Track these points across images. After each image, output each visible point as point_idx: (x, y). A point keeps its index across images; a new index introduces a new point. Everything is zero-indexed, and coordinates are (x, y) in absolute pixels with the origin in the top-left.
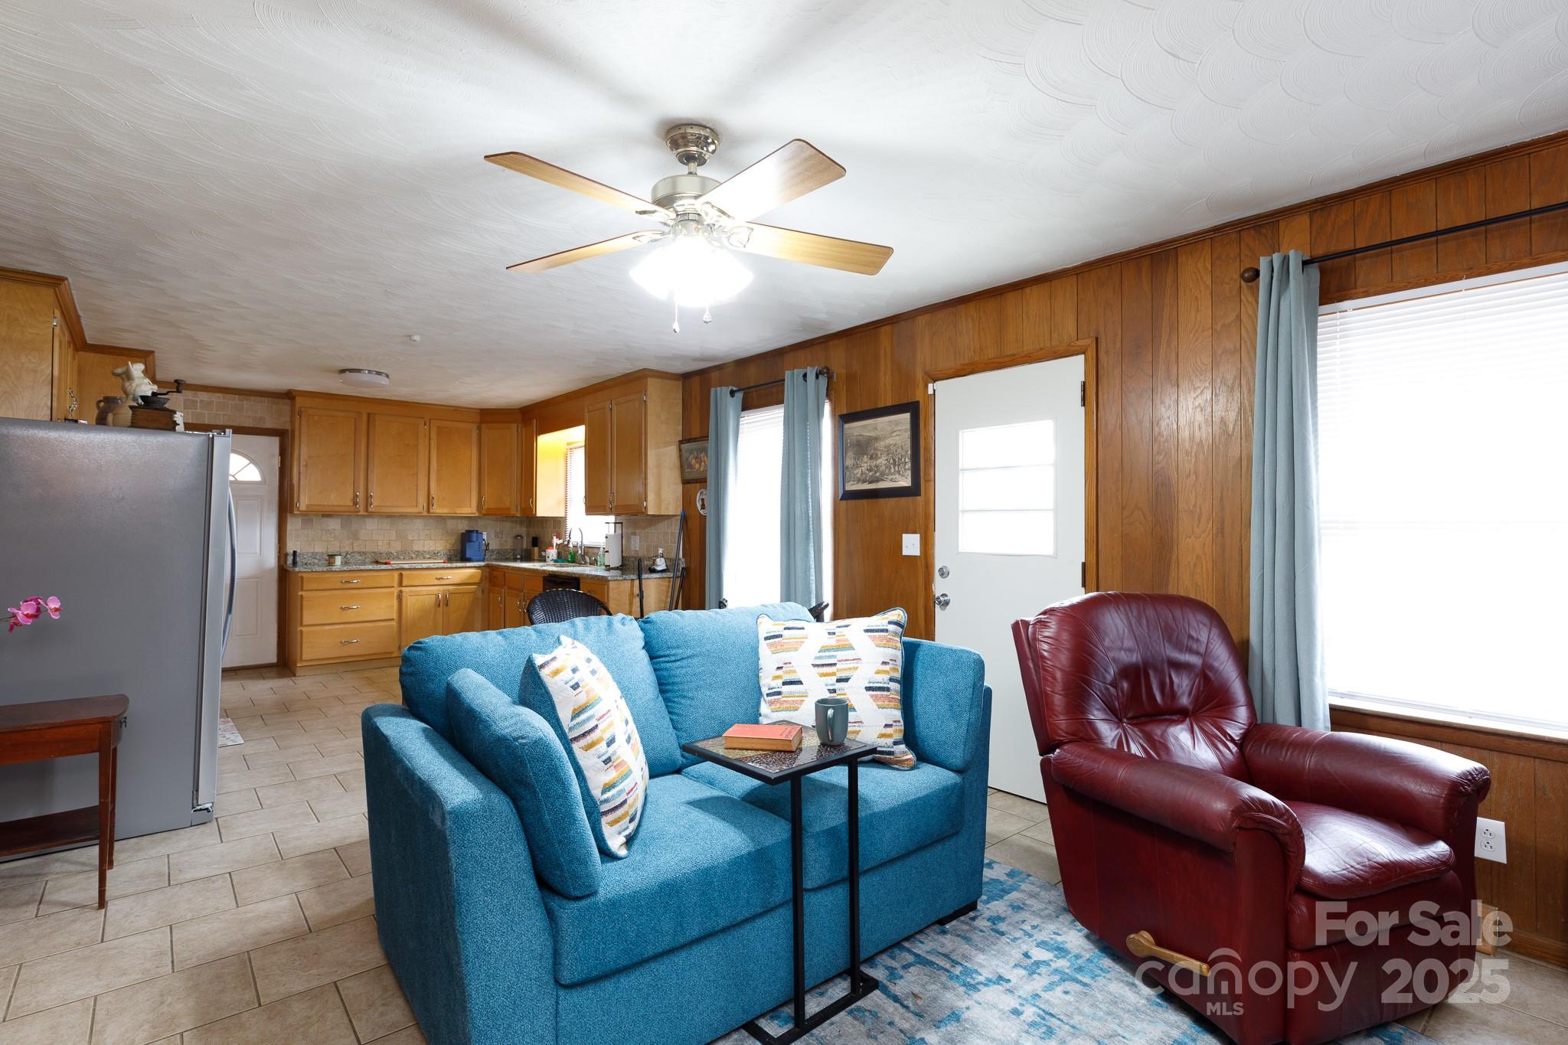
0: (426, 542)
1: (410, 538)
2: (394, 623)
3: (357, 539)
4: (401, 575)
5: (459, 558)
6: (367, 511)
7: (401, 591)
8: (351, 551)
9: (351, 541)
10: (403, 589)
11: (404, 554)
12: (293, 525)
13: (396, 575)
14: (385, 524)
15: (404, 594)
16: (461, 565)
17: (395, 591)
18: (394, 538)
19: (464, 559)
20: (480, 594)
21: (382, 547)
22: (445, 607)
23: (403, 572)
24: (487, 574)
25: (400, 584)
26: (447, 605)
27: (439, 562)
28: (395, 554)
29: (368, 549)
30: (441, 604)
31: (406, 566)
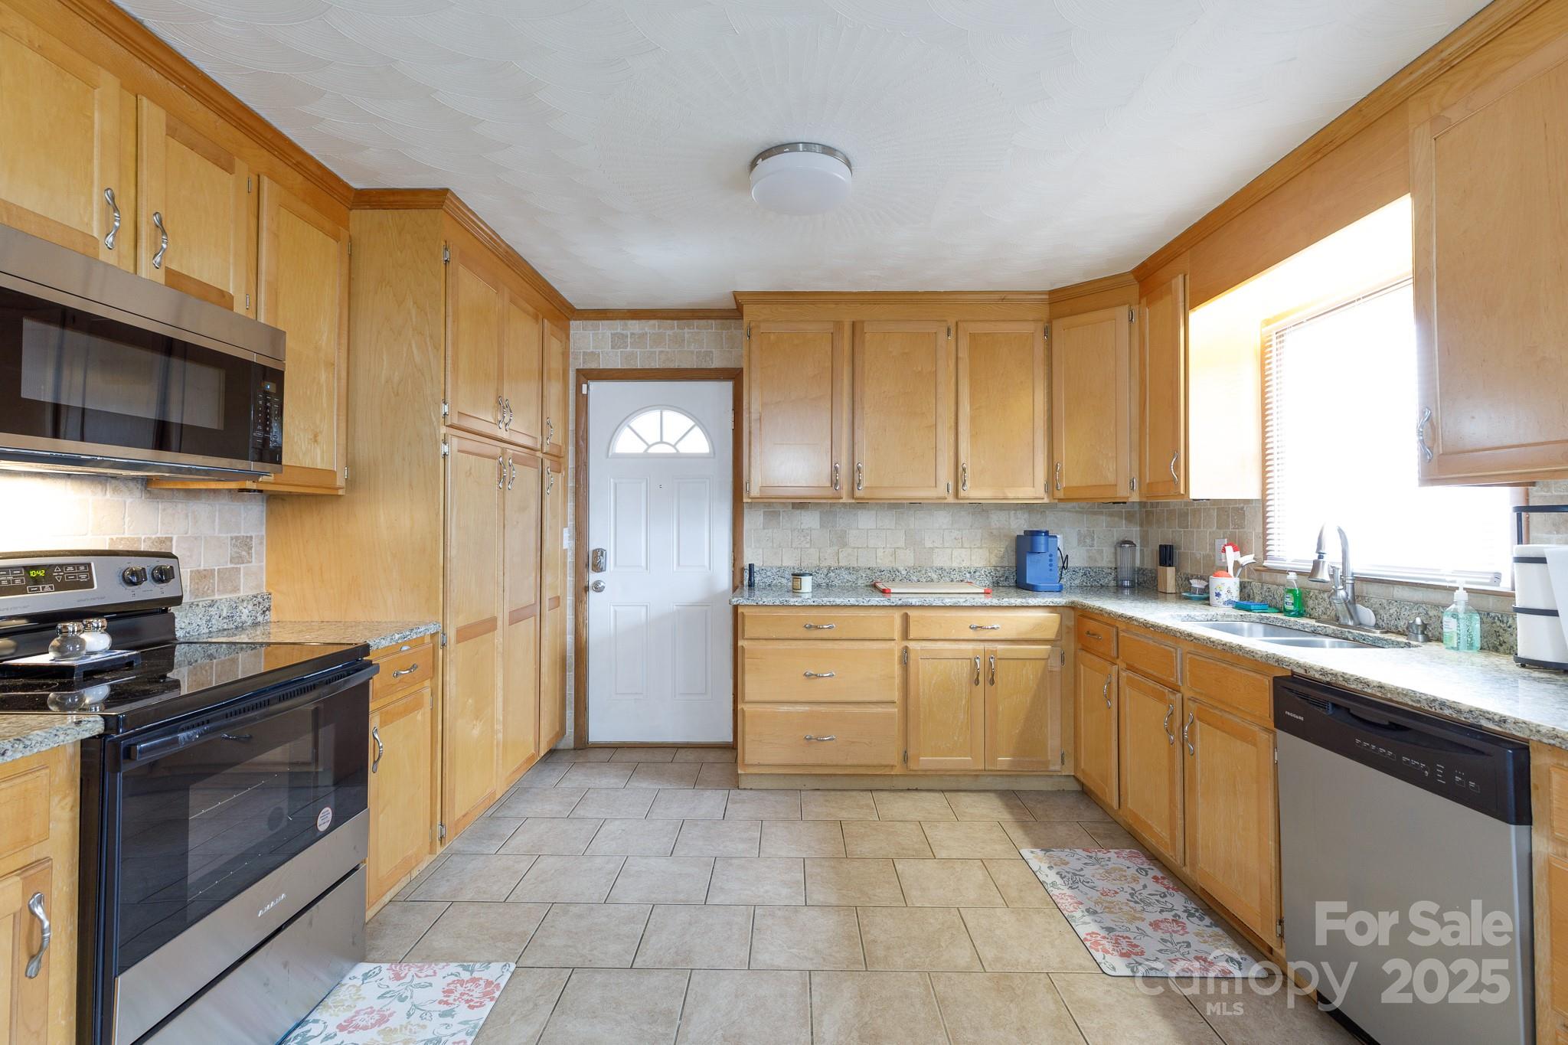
0: (956, 553)
1: (928, 544)
2: (894, 710)
3: (845, 545)
4: (906, 618)
5: (1012, 582)
6: (853, 498)
7: (906, 648)
8: (834, 564)
9: (836, 548)
10: (912, 645)
11: (918, 574)
12: (752, 522)
13: (897, 615)
14: (888, 520)
15: (912, 656)
16: (1018, 601)
17: (896, 647)
18: (901, 544)
19: (1021, 585)
20: (1055, 664)
21: (884, 560)
22: (988, 685)
23: (912, 613)
24: (1071, 623)
25: (905, 635)
26: (992, 682)
27: (974, 592)
28: (904, 572)
29: (863, 563)
30: (981, 678)
31: (915, 601)
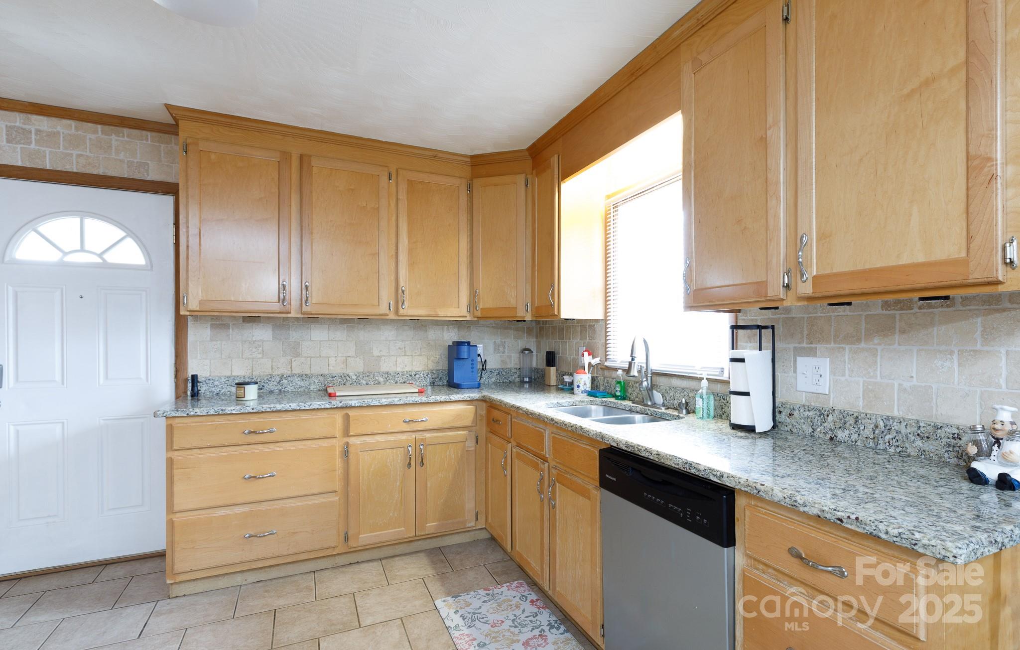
0: (399, 360)
1: (376, 353)
2: (336, 498)
3: (298, 355)
4: (347, 417)
5: (445, 382)
6: (301, 313)
7: (347, 443)
8: (286, 372)
9: (289, 358)
10: (353, 441)
11: (366, 378)
12: (197, 335)
13: (338, 417)
14: (340, 334)
15: (352, 450)
16: (447, 397)
17: (338, 444)
18: (352, 353)
19: (451, 384)
20: (471, 445)
21: (335, 367)
22: (418, 467)
24: (484, 413)
25: (346, 433)
26: (422, 464)
27: (409, 392)
28: (354, 377)
29: (315, 370)
30: (413, 463)
31: (354, 403)
